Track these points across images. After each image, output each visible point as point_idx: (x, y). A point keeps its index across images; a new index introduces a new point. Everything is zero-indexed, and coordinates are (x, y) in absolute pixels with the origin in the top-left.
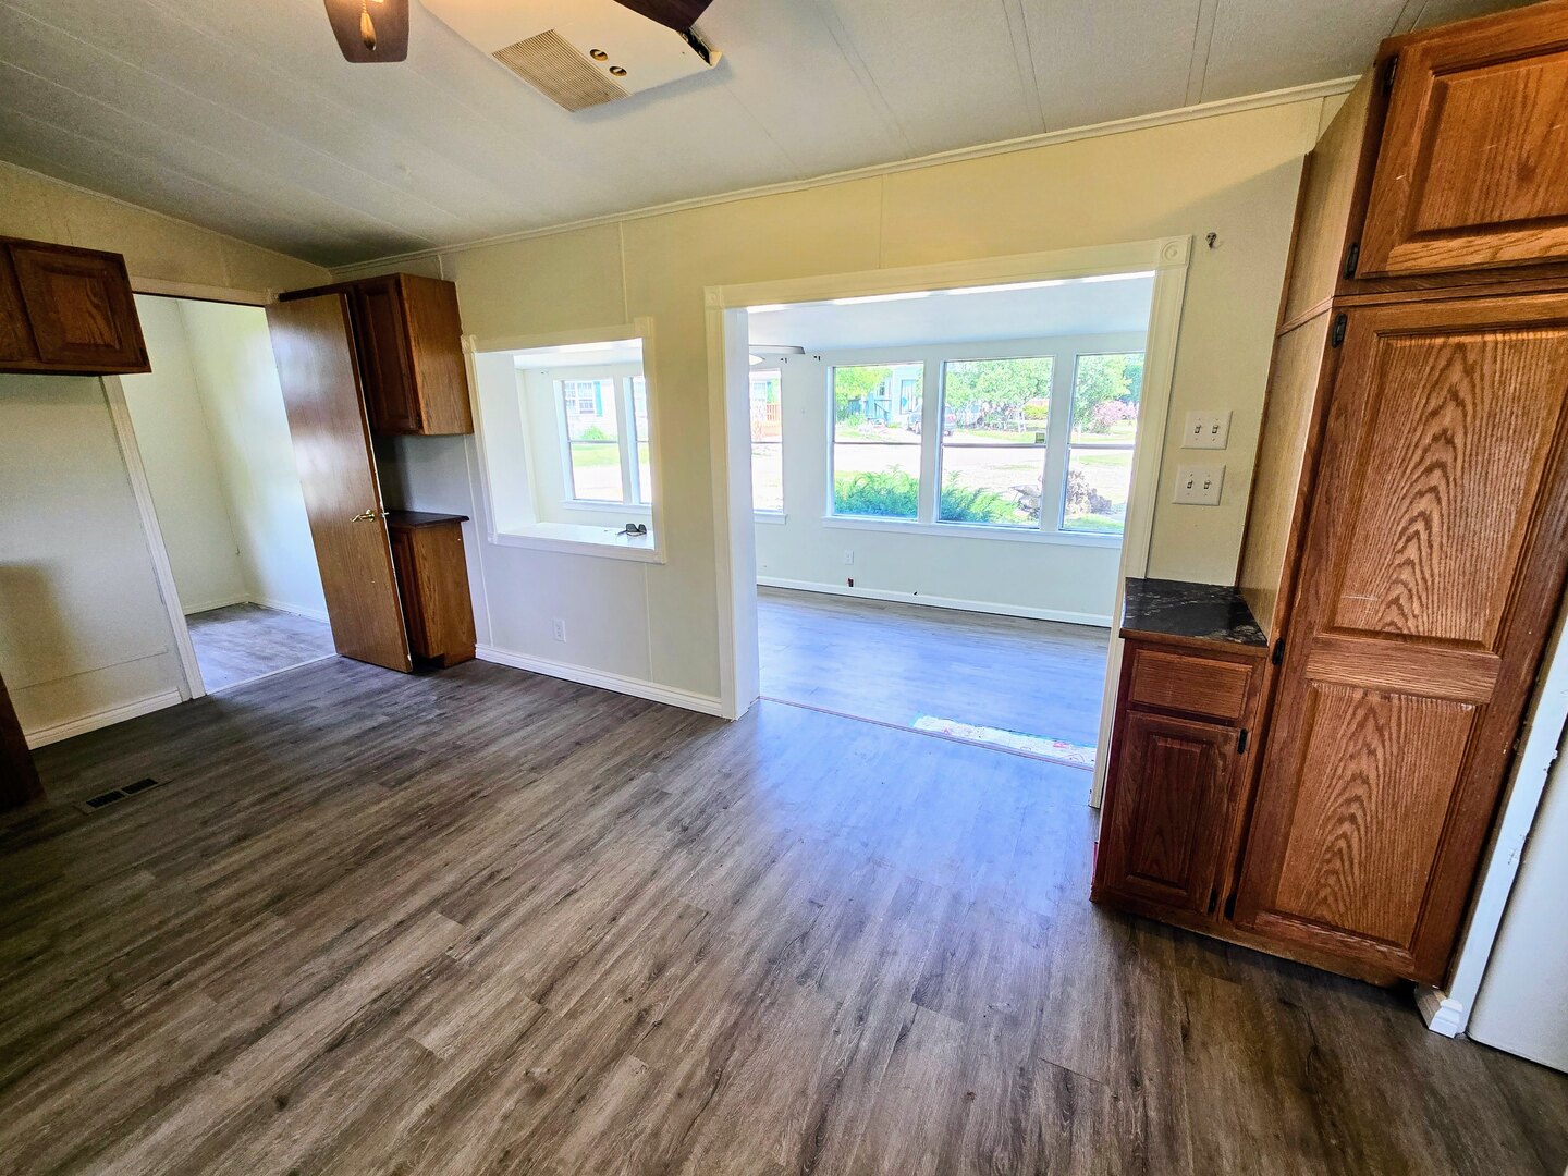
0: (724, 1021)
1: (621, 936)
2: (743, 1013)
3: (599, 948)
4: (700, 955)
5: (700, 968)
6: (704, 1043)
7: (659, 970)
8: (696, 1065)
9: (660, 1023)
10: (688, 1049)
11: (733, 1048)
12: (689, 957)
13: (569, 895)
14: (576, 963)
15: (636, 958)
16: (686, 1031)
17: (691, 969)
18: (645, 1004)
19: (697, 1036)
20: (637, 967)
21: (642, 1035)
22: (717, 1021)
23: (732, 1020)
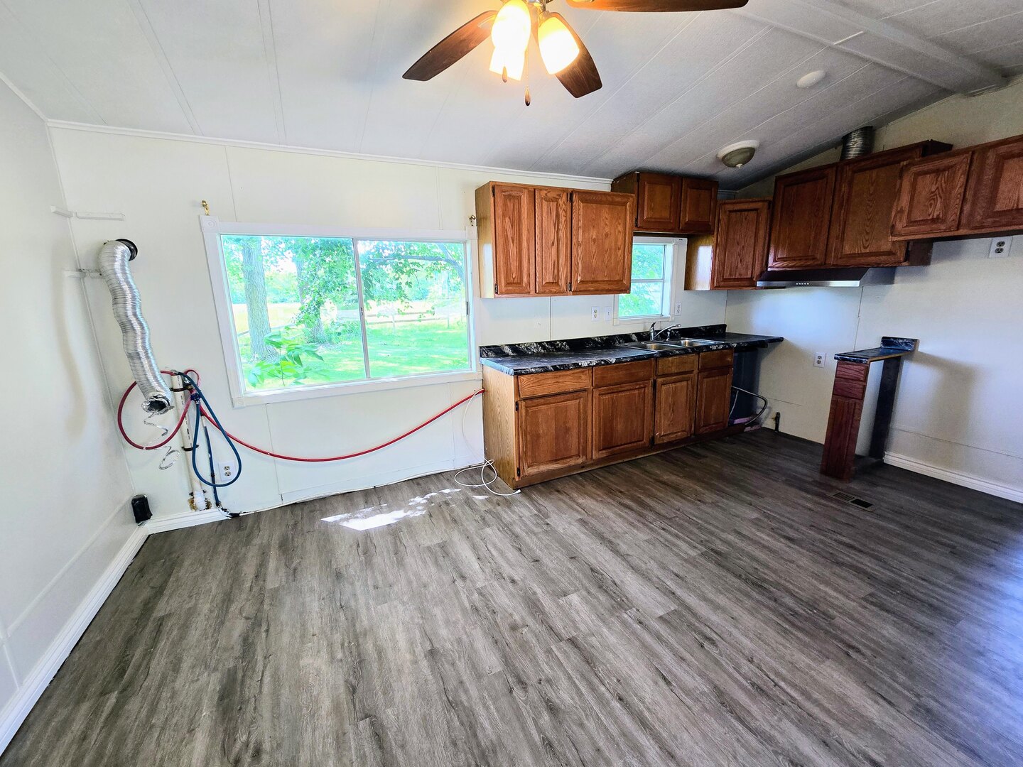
0: (484, 729)
1: (600, 699)
2: (479, 745)
3: (596, 681)
4: (548, 744)
5: (537, 738)
6: (479, 710)
7: (552, 709)
8: (469, 698)
9: (511, 692)
10: (482, 698)
11: (462, 724)
12: (551, 735)
13: (664, 678)
14: (589, 664)
15: (573, 699)
16: (494, 703)
17: (540, 730)
18: (530, 689)
19: (487, 708)
20: (564, 696)
21: (510, 680)
22: (487, 725)
23: (480, 735)
